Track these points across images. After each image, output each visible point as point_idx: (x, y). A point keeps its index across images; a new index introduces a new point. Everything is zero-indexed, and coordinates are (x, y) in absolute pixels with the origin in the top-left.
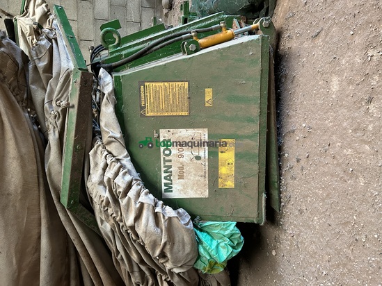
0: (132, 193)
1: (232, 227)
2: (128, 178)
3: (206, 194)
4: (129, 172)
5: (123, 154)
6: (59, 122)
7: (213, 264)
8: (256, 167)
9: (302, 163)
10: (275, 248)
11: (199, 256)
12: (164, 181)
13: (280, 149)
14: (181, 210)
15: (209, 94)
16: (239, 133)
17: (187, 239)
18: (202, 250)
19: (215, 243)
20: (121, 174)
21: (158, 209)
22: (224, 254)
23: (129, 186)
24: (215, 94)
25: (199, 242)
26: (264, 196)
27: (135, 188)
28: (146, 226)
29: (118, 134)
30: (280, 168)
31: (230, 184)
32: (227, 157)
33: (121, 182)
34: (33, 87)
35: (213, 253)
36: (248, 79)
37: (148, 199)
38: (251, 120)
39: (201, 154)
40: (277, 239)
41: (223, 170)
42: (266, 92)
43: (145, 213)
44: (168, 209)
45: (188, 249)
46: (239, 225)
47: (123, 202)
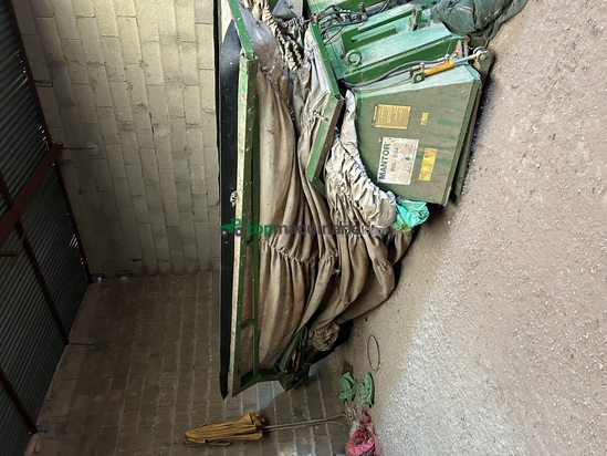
0: (360, 182)
1: (423, 206)
2: (359, 171)
3: (409, 183)
4: (359, 167)
5: (355, 153)
6: (312, 126)
7: (405, 227)
8: (449, 169)
9: (482, 171)
10: (451, 219)
11: (396, 220)
12: (380, 171)
13: (471, 154)
14: (389, 193)
15: (425, 116)
16: (442, 145)
17: (391, 211)
18: (398, 217)
19: (409, 215)
20: (354, 168)
21: (376, 193)
22: (414, 222)
23: (359, 177)
24: (429, 117)
25: (398, 212)
26: (450, 188)
27: (362, 179)
28: (366, 203)
29: (355, 141)
30: (468, 167)
31: (427, 178)
32: (430, 160)
33: (354, 174)
34: (295, 97)
35: (407, 221)
36: (456, 110)
37: (370, 186)
38: (452, 138)
39: (411, 157)
40: (453, 214)
41: (424, 169)
42: (468, 120)
43: (367, 195)
44: (382, 193)
45: (390, 217)
46: (428, 205)
47: (354, 186)
